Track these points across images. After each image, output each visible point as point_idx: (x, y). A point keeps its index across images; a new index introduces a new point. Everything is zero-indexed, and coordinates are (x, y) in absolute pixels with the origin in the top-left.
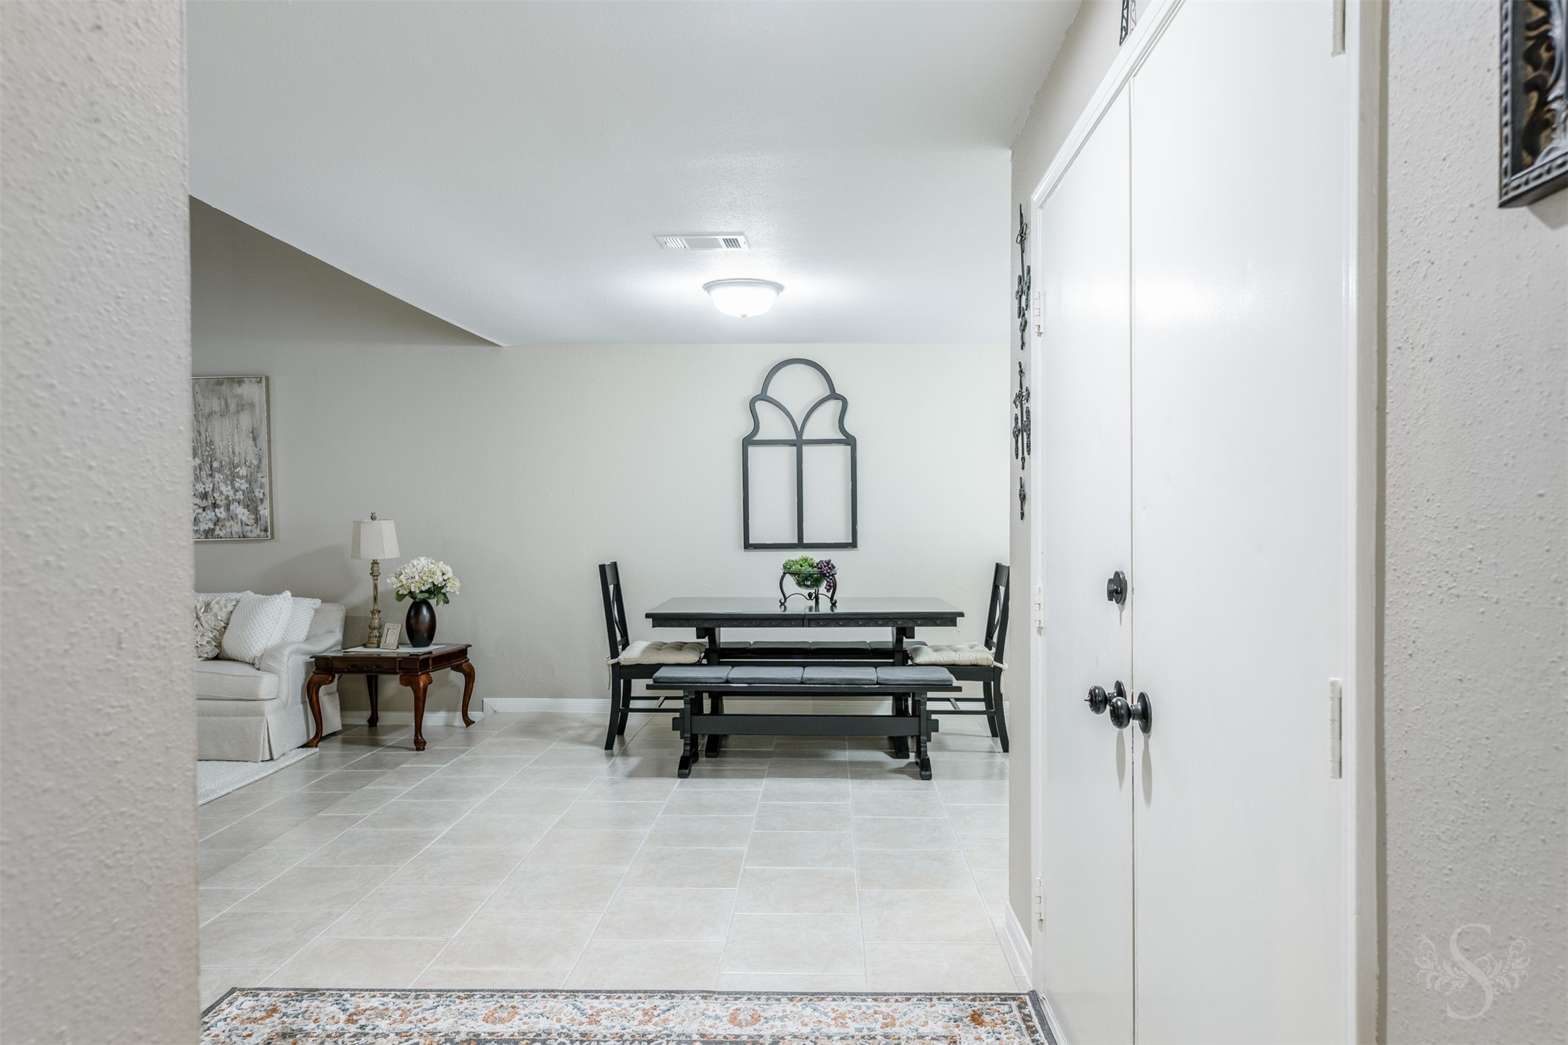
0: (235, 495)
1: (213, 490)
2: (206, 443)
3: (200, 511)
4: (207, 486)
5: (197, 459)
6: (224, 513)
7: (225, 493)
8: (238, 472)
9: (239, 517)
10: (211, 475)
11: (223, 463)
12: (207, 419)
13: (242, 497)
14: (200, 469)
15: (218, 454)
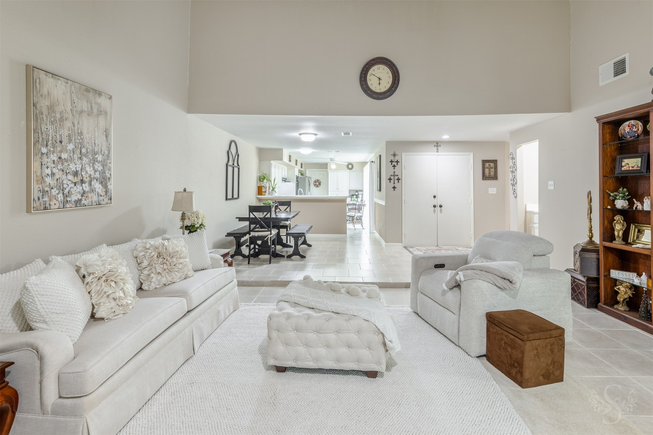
0: (95, 174)
1: (81, 170)
2: (78, 133)
3: (73, 185)
4: (78, 166)
5: (71, 144)
6: (88, 187)
7: (89, 172)
8: (97, 158)
9: (97, 190)
10: (80, 158)
11: (88, 150)
12: (79, 115)
13: (99, 176)
14: (73, 152)
15: (85, 143)
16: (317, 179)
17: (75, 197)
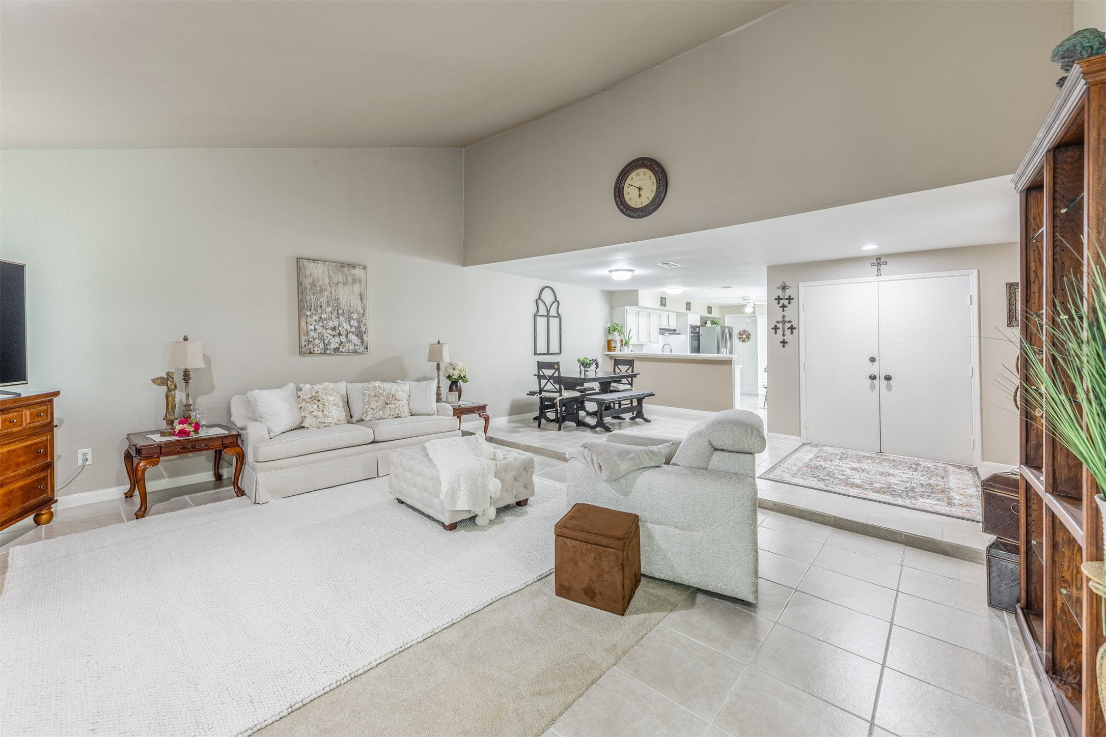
0: (351, 329)
1: (339, 326)
2: (335, 299)
3: (331, 337)
4: (335, 323)
5: (329, 308)
6: (345, 339)
7: (346, 328)
8: (353, 316)
9: (353, 341)
10: (338, 318)
11: (345, 311)
12: (335, 286)
13: (354, 330)
14: (331, 313)
15: (341, 306)
16: (743, 329)
17: (333, 346)
